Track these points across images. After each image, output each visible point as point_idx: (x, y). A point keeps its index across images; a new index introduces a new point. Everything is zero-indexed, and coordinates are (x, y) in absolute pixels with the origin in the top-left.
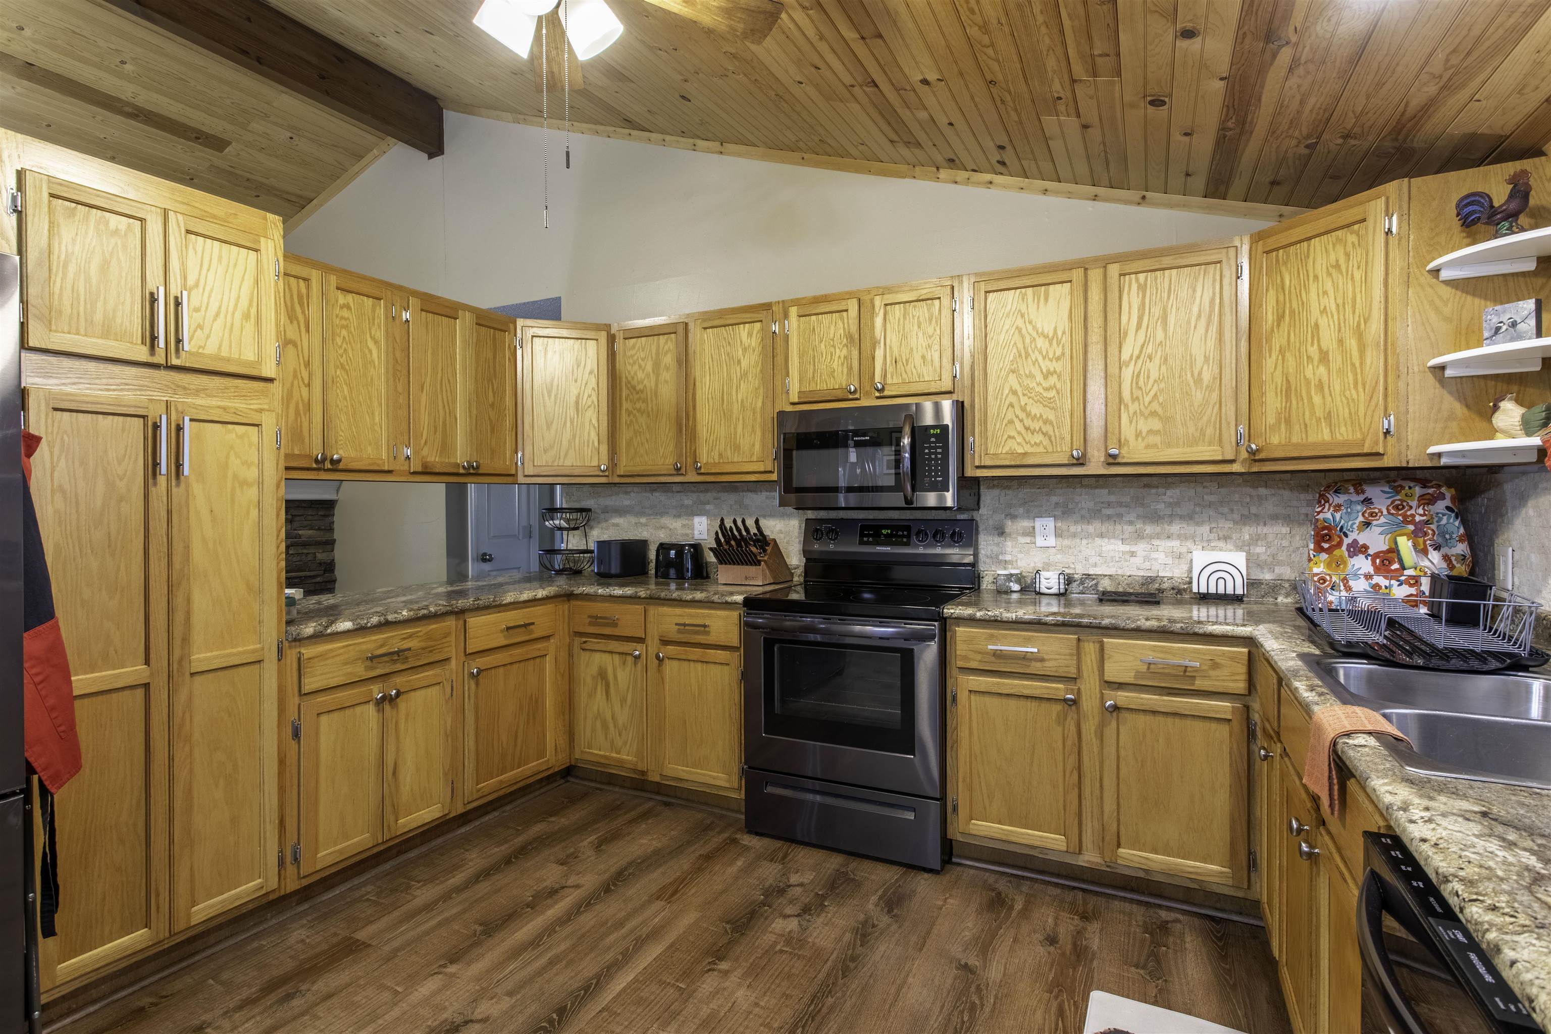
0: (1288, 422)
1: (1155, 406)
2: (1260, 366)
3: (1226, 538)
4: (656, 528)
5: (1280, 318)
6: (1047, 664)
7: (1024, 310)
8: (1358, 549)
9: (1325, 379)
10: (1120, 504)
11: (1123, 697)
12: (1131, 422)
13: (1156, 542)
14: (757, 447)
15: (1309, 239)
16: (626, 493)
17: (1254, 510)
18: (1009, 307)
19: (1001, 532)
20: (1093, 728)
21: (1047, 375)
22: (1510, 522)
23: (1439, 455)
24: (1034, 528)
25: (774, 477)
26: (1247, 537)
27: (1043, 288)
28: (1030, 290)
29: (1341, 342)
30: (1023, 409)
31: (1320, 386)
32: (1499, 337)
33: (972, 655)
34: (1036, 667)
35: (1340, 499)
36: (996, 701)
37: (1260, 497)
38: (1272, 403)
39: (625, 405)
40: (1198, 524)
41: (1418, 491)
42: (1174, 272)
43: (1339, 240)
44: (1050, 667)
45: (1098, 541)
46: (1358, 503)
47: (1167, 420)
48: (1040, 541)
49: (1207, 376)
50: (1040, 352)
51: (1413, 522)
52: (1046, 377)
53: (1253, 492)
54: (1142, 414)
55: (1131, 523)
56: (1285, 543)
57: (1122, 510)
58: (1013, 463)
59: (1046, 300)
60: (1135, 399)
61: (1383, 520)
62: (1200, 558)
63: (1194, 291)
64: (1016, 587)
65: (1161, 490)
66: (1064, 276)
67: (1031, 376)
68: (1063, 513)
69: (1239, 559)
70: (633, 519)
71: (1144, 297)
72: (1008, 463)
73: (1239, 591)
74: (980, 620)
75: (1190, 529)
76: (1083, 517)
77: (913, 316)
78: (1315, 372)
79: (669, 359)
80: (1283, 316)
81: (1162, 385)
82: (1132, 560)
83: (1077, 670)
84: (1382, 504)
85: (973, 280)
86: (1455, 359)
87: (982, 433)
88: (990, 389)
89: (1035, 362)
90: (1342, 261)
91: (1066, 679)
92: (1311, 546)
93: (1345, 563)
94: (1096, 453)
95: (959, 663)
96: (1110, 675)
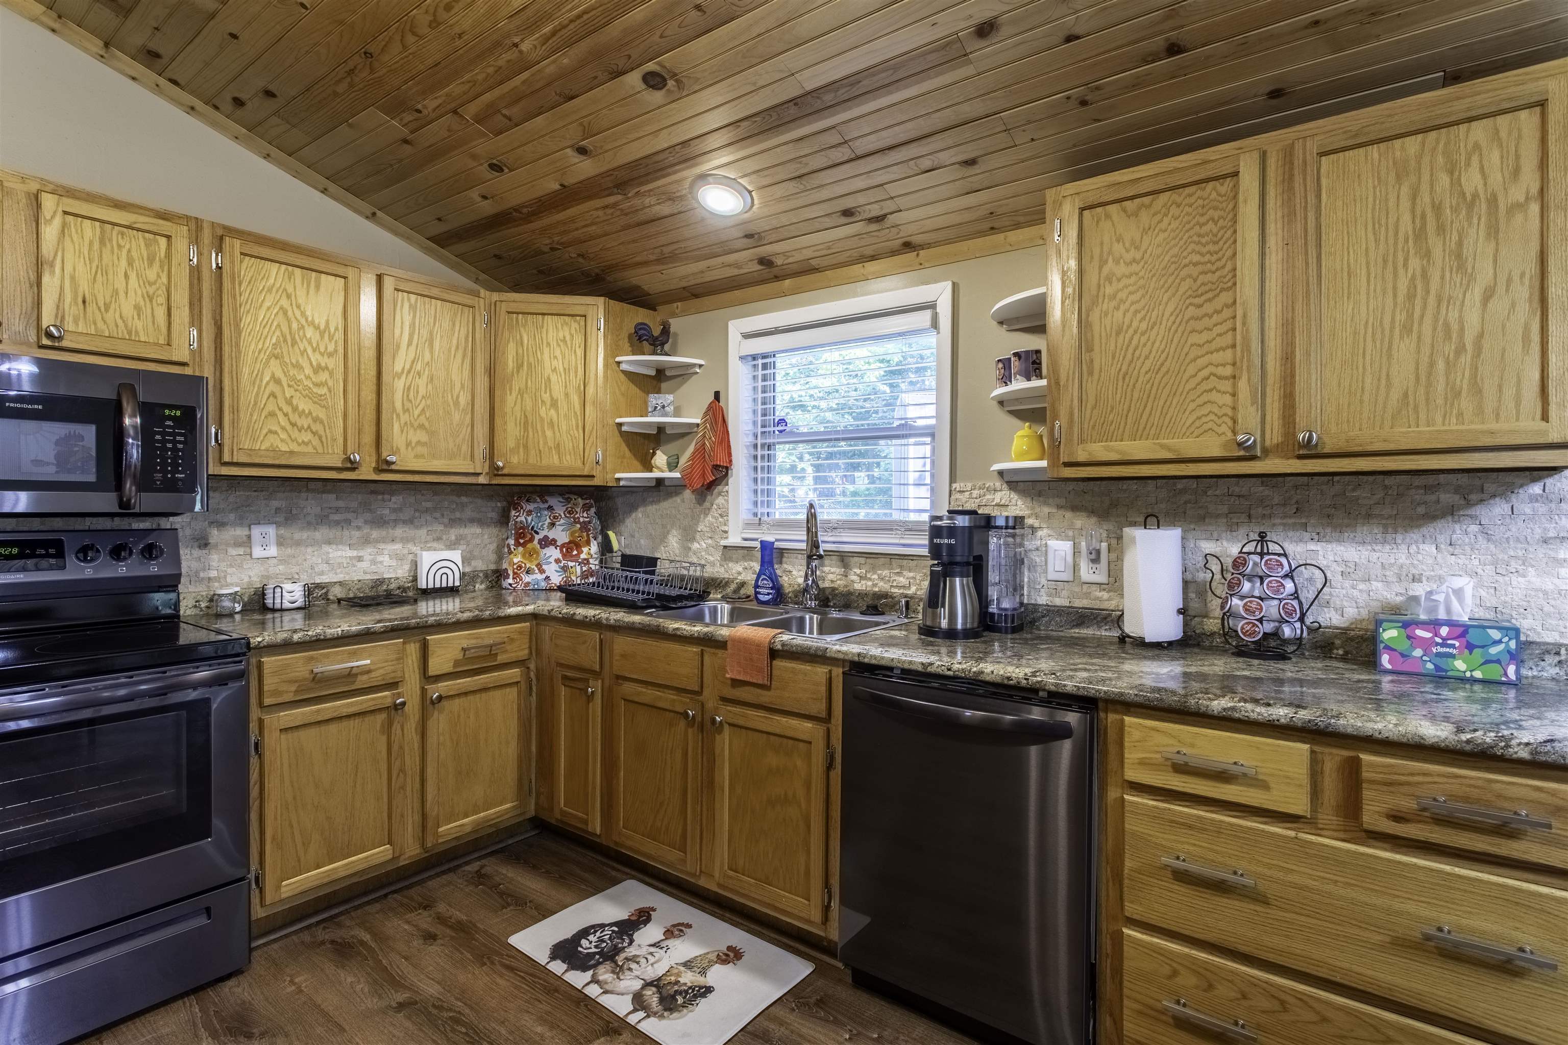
0: (526, 447)
1: (422, 419)
2: (503, 401)
3: (439, 539)
5: (519, 367)
6: (373, 675)
7: (290, 290)
8: (547, 542)
9: (555, 418)
10: (348, 509)
11: (443, 687)
12: (402, 431)
13: (382, 546)
15: (543, 314)
17: (458, 515)
18: (272, 281)
19: (203, 543)
20: (414, 726)
21: (318, 369)
22: (623, 521)
23: (619, 480)
24: (249, 537)
26: (453, 538)
27: (314, 274)
28: (298, 271)
29: (567, 395)
30: (289, 402)
31: (551, 424)
32: (656, 413)
33: (284, 687)
35: (531, 507)
37: (463, 506)
38: (512, 431)
40: (417, 528)
41: (580, 501)
42: (439, 302)
43: (566, 323)
45: (326, 548)
46: (545, 509)
47: (432, 433)
48: (258, 552)
49: (463, 401)
50: (310, 343)
51: (579, 522)
52: (316, 371)
53: (458, 500)
54: (412, 425)
55: (358, 528)
56: (479, 541)
57: (350, 516)
58: (277, 462)
59: (318, 287)
60: (406, 411)
61: (562, 521)
62: (427, 558)
63: (454, 325)
64: (242, 612)
65: (387, 497)
66: (340, 270)
67: (298, 366)
68: (287, 519)
69: (456, 555)
71: (414, 317)
72: (270, 462)
73: (457, 583)
74: (298, 643)
75: (409, 531)
76: (309, 524)
77: (120, 247)
78: (547, 413)
80: (522, 364)
81: (429, 402)
82: (359, 565)
83: (399, 674)
84: (560, 510)
85: (220, 232)
86: (630, 420)
87: (234, 423)
88: (246, 371)
89: (303, 352)
90: (568, 338)
91: (392, 685)
92: (511, 542)
93: (538, 553)
94: (368, 458)
95: (267, 701)
96: (433, 670)
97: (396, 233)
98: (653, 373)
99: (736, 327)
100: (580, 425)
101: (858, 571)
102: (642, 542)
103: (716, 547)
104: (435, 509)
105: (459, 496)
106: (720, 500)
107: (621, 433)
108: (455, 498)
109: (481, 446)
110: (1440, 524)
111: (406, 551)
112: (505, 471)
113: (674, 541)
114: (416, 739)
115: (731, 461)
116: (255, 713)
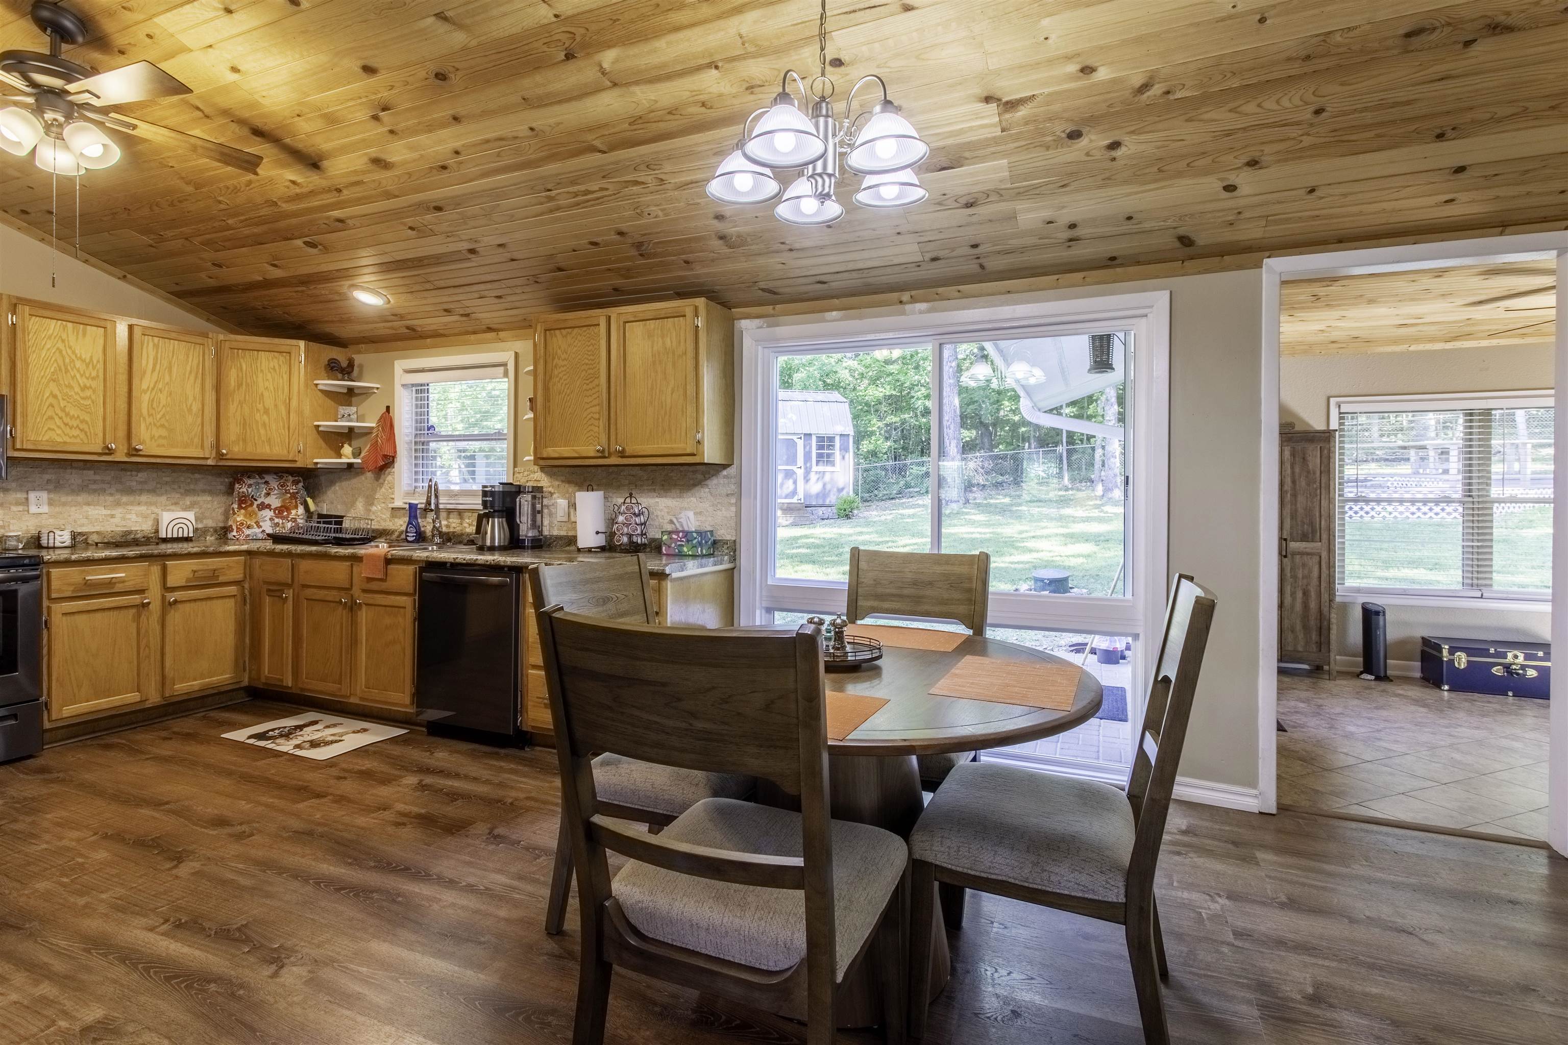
0: (244, 440)
1: (163, 421)
2: (227, 409)
3: (176, 504)
5: (240, 385)
6: (127, 584)
7: (64, 336)
8: (263, 506)
9: (267, 421)
10: (103, 482)
11: (178, 595)
12: (147, 429)
13: (130, 507)
15: (258, 351)
17: (192, 487)
18: (51, 331)
20: (156, 619)
21: (84, 388)
22: (325, 492)
23: (317, 463)
24: (27, 499)
26: (188, 503)
27: (82, 326)
28: (70, 325)
29: (276, 406)
31: (264, 425)
32: (345, 419)
33: (65, 588)
34: (119, 588)
35: (251, 481)
36: (84, 617)
37: (197, 480)
38: (234, 429)
40: (159, 495)
41: (291, 478)
42: (176, 342)
43: (275, 358)
44: (129, 586)
45: (86, 508)
46: (262, 484)
47: (170, 431)
48: (33, 509)
49: (194, 409)
50: (78, 371)
51: (289, 493)
52: (82, 390)
53: (192, 476)
54: (155, 425)
55: (111, 495)
56: (209, 506)
57: (106, 486)
58: (55, 449)
59: (84, 334)
60: (150, 415)
61: (276, 492)
62: (166, 517)
63: (188, 357)
65: (134, 473)
66: (101, 323)
67: (70, 386)
68: (56, 487)
69: (191, 515)
71: (157, 352)
72: (50, 449)
73: (191, 535)
74: (74, 561)
76: (73, 491)
78: (261, 418)
80: (242, 384)
81: (168, 409)
82: (112, 520)
83: (146, 585)
84: (274, 484)
85: (14, 301)
86: (326, 424)
87: (24, 424)
88: (32, 390)
89: (74, 377)
90: (277, 367)
91: (141, 591)
92: (235, 506)
93: (256, 514)
94: (121, 447)
95: (54, 596)
96: (170, 584)
97: (142, 289)
98: (345, 391)
99: (400, 366)
100: (286, 426)
101: (467, 521)
102: (339, 507)
103: (387, 509)
104: (174, 482)
105: (193, 473)
106: (389, 478)
107: (319, 432)
108: (189, 475)
109: (210, 439)
110: (697, 488)
111: (149, 512)
112: (228, 457)
113: (360, 505)
114: (158, 628)
115: (395, 452)
116: (45, 603)
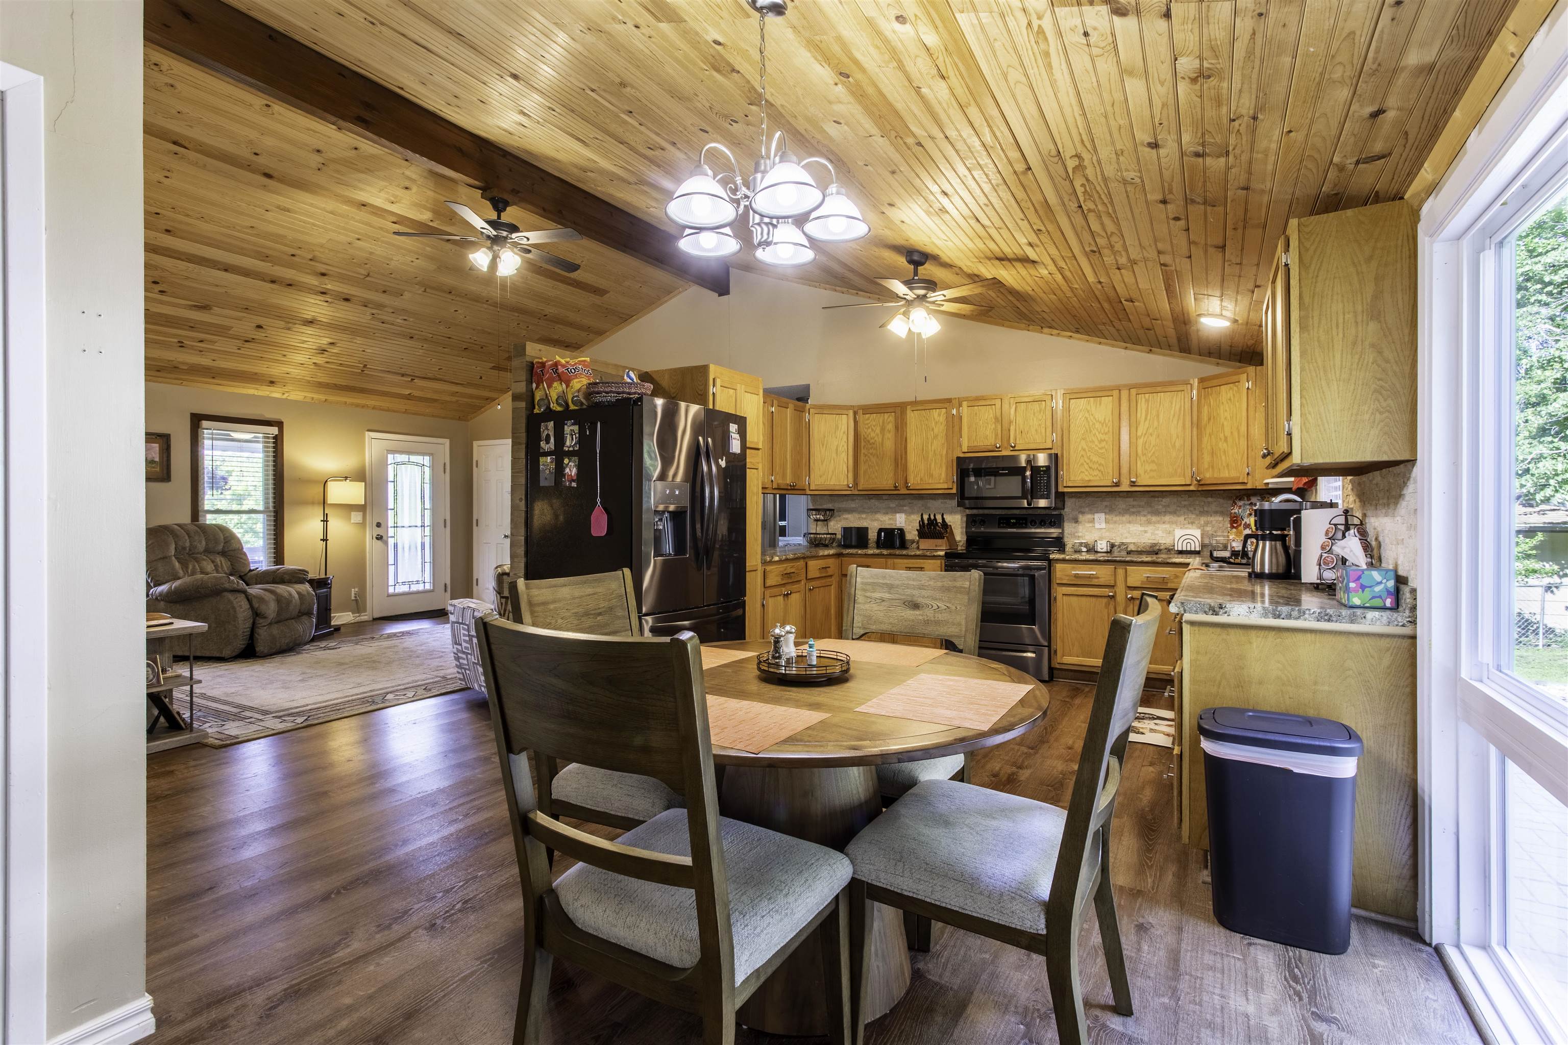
0: (1213, 467)
1: (1154, 458)
2: (1201, 441)
3: (1192, 523)
4: (872, 520)
5: (1209, 419)
6: (1100, 580)
7: (1089, 409)
8: (1246, 526)
9: (1226, 449)
10: (1140, 506)
11: (1136, 593)
12: (1142, 466)
13: (1157, 525)
14: (943, 475)
15: (1220, 386)
16: (853, 500)
17: (1206, 509)
18: (1082, 407)
19: (1076, 521)
20: (1122, 609)
21: (1101, 441)
23: (1268, 484)
24: (1094, 519)
25: (954, 491)
26: (1202, 522)
27: (1099, 398)
28: (1092, 399)
29: (1231, 433)
30: (1089, 458)
31: (1225, 451)
33: (1063, 577)
34: (1095, 582)
35: (1241, 503)
36: (1075, 598)
37: (1209, 503)
38: (1207, 458)
39: (863, 451)
40: (1179, 516)
42: (1162, 394)
43: (1231, 388)
44: (1102, 581)
45: (1128, 525)
46: (1247, 504)
47: (1159, 465)
48: (1097, 526)
49: (1177, 445)
50: (1097, 430)
52: (1100, 443)
54: (1147, 462)
55: (1145, 516)
56: (1221, 525)
57: (1141, 509)
58: (1083, 485)
59: (1100, 404)
60: (1144, 454)
62: (1178, 533)
63: (1172, 403)
64: (1084, 549)
65: (1160, 499)
66: (1109, 393)
67: (1093, 442)
68: (1110, 511)
69: (1197, 533)
70: (857, 515)
71: (1148, 405)
72: (1081, 485)
73: (1197, 549)
74: (1066, 560)
75: (1174, 518)
76: (1120, 513)
77: (1031, 409)
78: (1222, 445)
79: (890, 426)
81: (1157, 448)
87: (1068, 470)
88: (1072, 447)
89: (1095, 435)
90: (1230, 397)
91: (1109, 586)
92: (1229, 525)
94: (1125, 481)
95: (1058, 582)
96: (1129, 584)
97: (1164, 355)
100: (1238, 451)
104: (1190, 505)
108: (1204, 499)
109: (1189, 469)
111: (1169, 529)
112: (1204, 482)
116: (1054, 586)
